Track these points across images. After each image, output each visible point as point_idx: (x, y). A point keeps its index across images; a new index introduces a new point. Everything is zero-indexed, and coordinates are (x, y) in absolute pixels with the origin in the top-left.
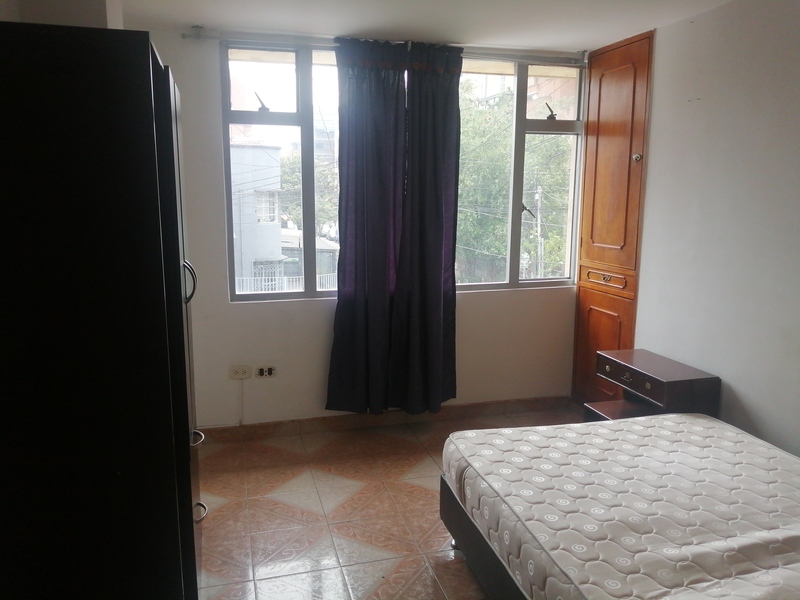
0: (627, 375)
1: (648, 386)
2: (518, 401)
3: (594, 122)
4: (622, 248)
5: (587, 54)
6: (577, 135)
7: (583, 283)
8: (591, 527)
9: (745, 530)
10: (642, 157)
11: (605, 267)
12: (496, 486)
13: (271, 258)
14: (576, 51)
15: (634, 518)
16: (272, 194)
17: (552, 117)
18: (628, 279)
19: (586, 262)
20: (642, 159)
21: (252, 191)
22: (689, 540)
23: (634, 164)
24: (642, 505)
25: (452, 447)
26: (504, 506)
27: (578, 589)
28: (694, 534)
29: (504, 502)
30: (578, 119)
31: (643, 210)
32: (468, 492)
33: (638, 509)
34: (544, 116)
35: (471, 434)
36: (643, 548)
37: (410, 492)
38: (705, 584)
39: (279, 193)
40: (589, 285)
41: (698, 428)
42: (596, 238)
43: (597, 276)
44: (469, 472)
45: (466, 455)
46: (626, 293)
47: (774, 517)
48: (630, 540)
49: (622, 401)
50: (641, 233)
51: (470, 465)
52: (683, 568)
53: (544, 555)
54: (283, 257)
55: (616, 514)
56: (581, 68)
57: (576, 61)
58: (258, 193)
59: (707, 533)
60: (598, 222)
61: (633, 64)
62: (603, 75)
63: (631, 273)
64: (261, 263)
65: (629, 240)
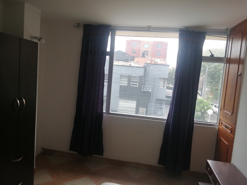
3: (229, 58)
4: (232, 114)
5: (230, 29)
6: (224, 63)
10: (241, 74)
13: (162, 98)
14: (224, 29)
16: (165, 79)
17: (212, 56)
18: (232, 129)
19: (222, 118)
21: (158, 78)
23: (238, 77)
30: (225, 57)
34: (209, 55)
39: (167, 79)
40: (221, 128)
42: (225, 108)
43: (224, 125)
46: (231, 135)
54: (166, 99)
57: (224, 33)
58: (161, 79)
60: (226, 101)
61: (242, 33)
62: (233, 38)
63: (234, 126)
64: (159, 100)
65: (234, 111)
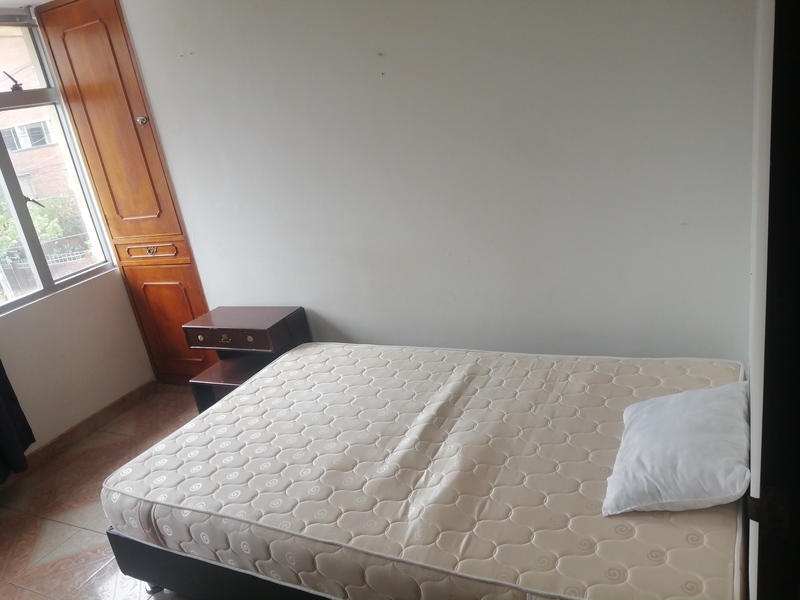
0: (225, 336)
1: (250, 339)
2: (106, 409)
4: (159, 216)
5: (32, 10)
6: (55, 104)
7: (125, 262)
8: (313, 490)
9: (410, 420)
10: (148, 119)
11: (147, 240)
12: (201, 506)
14: (17, 7)
15: (336, 459)
17: (17, 88)
18: (177, 245)
19: (121, 240)
20: (149, 120)
22: (385, 453)
23: (141, 129)
24: (331, 446)
25: (115, 497)
26: (224, 521)
27: (350, 549)
28: (383, 445)
29: (222, 517)
30: (49, 86)
31: (168, 173)
32: (167, 531)
33: (331, 451)
34: (7, 87)
35: (125, 470)
36: (362, 481)
37: (56, 572)
38: (423, 478)
40: (134, 263)
41: (313, 357)
42: (123, 212)
43: (141, 251)
44: (156, 511)
45: (141, 496)
46: (180, 259)
47: (416, 399)
48: (349, 479)
49: (220, 361)
50: (176, 196)
51: (153, 503)
52: (401, 476)
53: (298, 540)
55: (320, 465)
56: (30, 27)
57: (22, 18)
59: (390, 439)
60: (120, 195)
61: (100, 20)
62: (64, 34)
63: (180, 238)
65: (164, 206)
